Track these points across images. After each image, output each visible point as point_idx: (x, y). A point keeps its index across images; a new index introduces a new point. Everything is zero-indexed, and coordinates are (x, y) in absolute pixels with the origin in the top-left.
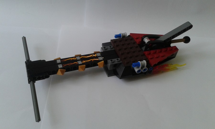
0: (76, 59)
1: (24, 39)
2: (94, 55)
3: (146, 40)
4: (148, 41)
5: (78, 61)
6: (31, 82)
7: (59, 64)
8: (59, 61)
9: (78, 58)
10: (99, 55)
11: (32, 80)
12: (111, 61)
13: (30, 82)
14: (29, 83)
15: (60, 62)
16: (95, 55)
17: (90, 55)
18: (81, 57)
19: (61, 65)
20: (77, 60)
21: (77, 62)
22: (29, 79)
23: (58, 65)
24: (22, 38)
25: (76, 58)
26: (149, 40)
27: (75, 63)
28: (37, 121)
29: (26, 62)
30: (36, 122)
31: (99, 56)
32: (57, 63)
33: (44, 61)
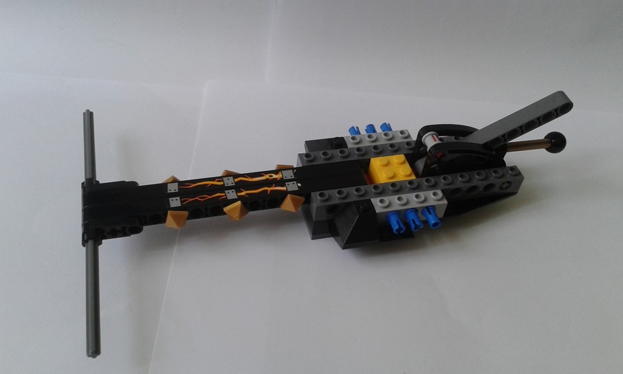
0: (222, 183)
1: (89, 117)
2: (275, 176)
3: (430, 141)
4: (434, 143)
5: (226, 192)
6: (90, 243)
7: (174, 195)
8: (173, 188)
9: (229, 182)
10: (289, 175)
11: (91, 239)
12: (321, 195)
13: (87, 241)
14: (84, 245)
15: (177, 191)
16: (278, 176)
17: (263, 176)
18: (236, 180)
19: (178, 198)
20: (223, 188)
21: (224, 194)
22: (85, 236)
23: (170, 199)
24: (84, 113)
25: (223, 181)
26: (438, 142)
27: (218, 194)
28: (90, 354)
29: (83, 183)
30: (89, 356)
31: (289, 178)
32: (169, 192)
33: (134, 183)
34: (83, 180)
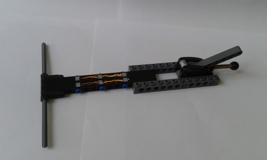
0: (97, 77)
1: (44, 46)
2: (119, 75)
3: (183, 64)
6: (44, 100)
7: (78, 82)
9: (100, 77)
10: (125, 75)
11: (44, 99)
12: (137, 84)
14: (41, 101)
15: (79, 80)
16: (120, 75)
17: (114, 75)
18: (103, 76)
20: (97, 80)
21: (98, 82)
22: (42, 97)
23: (76, 83)
24: (42, 44)
25: (98, 76)
26: (186, 65)
27: (96, 82)
28: (43, 146)
29: (41, 75)
32: (76, 80)
33: (62, 76)
34: (42, 74)
